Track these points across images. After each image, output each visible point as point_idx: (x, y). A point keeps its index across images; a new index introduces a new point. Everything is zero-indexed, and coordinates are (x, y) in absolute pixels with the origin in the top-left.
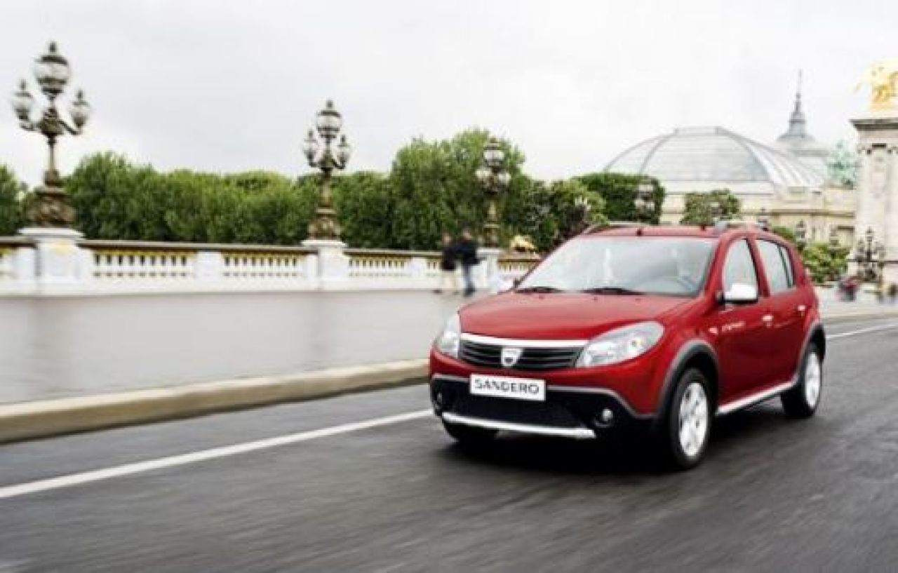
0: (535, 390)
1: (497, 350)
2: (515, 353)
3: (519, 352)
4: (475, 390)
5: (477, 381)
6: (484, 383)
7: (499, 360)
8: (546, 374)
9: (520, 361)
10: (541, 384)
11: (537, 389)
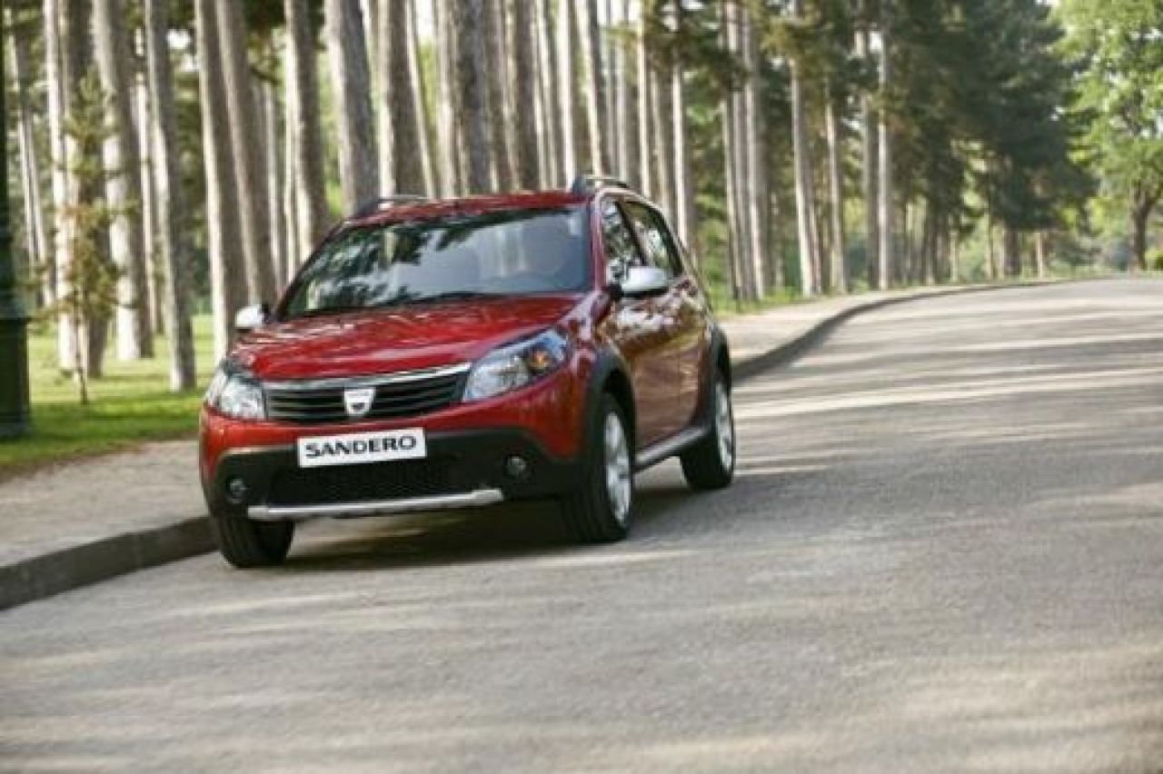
0: (411, 444)
1: (336, 397)
2: (366, 394)
3: (371, 392)
4: (306, 461)
5: (309, 448)
6: (320, 448)
7: (343, 409)
8: (424, 417)
9: (374, 405)
10: (418, 434)
11: (414, 442)
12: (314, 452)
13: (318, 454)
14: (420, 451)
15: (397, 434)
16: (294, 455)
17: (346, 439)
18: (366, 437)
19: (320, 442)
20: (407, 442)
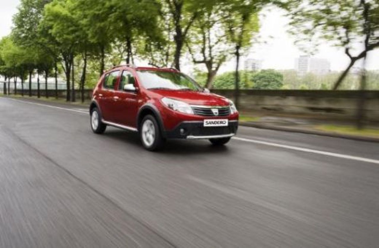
3: (217, 110)
4: (205, 125)
5: (206, 122)
7: (212, 113)
9: (219, 113)
10: (227, 120)
11: (226, 123)
12: (207, 124)
13: (208, 124)
14: (227, 124)
15: (222, 120)
16: (203, 124)
17: (213, 120)
18: (217, 120)
19: (209, 121)
20: (224, 122)
